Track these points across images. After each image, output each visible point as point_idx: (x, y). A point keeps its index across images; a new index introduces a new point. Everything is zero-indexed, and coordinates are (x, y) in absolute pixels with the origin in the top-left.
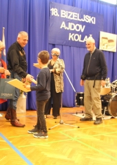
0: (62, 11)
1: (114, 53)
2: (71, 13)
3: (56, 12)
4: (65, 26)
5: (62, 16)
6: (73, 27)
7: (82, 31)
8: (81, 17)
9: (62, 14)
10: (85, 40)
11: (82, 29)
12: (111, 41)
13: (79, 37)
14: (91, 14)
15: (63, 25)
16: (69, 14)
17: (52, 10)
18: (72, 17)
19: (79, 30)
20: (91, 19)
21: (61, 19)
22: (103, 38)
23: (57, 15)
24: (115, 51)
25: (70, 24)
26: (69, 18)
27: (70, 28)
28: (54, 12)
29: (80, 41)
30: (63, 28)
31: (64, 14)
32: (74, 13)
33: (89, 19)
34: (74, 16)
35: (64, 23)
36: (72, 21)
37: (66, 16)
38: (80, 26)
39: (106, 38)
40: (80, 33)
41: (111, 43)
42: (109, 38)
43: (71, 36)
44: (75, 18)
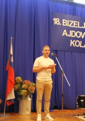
0: (63, 20)
2: (72, 22)
3: (58, 21)
4: (66, 34)
5: (63, 25)
6: (74, 34)
7: (83, 37)
9: (63, 22)
11: (82, 35)
13: (80, 43)
15: (65, 33)
16: (70, 23)
17: (55, 19)
18: (73, 25)
19: (79, 37)
21: (63, 28)
23: (59, 24)
25: (71, 32)
26: (70, 26)
27: (71, 35)
28: (56, 21)
29: (81, 46)
31: (66, 23)
32: (75, 22)
34: (74, 24)
35: (65, 31)
36: (73, 29)
37: (67, 25)
38: (81, 33)
40: (80, 39)
43: (72, 43)
44: (76, 25)
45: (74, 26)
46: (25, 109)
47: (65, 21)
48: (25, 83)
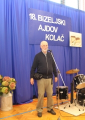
0: (39, 16)
1: (80, 48)
3: (34, 16)
4: (42, 29)
5: (39, 20)
6: (48, 29)
7: (56, 32)
8: (55, 20)
9: (39, 18)
10: (58, 39)
11: (55, 30)
12: (77, 39)
13: (54, 37)
14: (62, 18)
15: (40, 28)
16: (44, 18)
17: (31, 14)
18: (47, 20)
19: (53, 31)
20: (62, 22)
22: (72, 37)
23: (35, 19)
24: (81, 47)
25: (46, 27)
26: (45, 21)
27: (46, 30)
28: (32, 16)
29: (54, 40)
30: (40, 30)
33: (61, 22)
34: (49, 20)
35: (41, 26)
36: (47, 24)
37: (42, 20)
38: (54, 28)
39: (74, 37)
40: (54, 33)
41: (78, 41)
42: (76, 37)
43: (47, 37)
44: (50, 21)
45: (48, 22)
46: (6, 106)
47: (40, 17)
48: (5, 80)
